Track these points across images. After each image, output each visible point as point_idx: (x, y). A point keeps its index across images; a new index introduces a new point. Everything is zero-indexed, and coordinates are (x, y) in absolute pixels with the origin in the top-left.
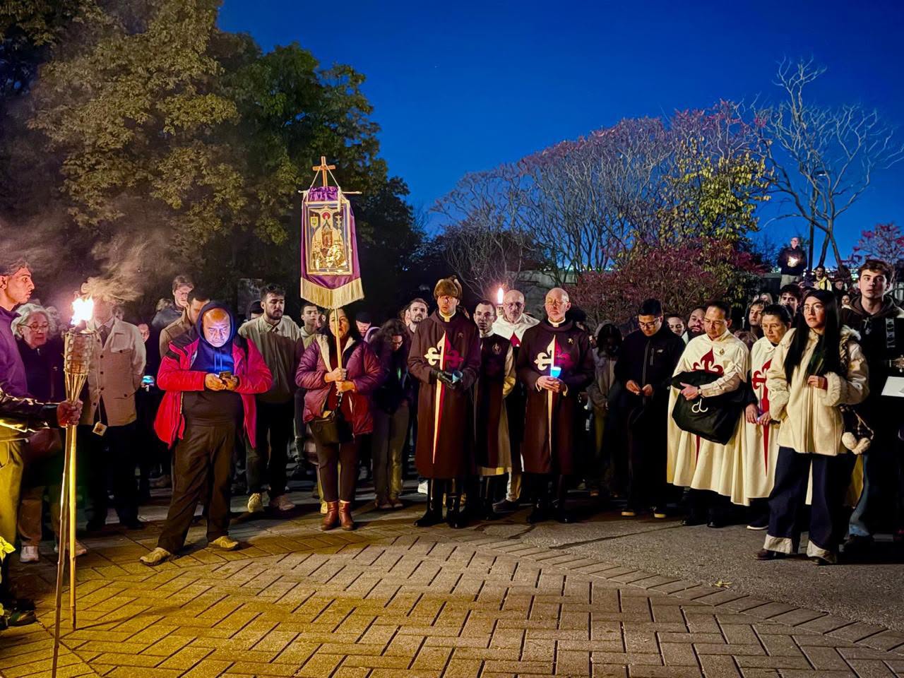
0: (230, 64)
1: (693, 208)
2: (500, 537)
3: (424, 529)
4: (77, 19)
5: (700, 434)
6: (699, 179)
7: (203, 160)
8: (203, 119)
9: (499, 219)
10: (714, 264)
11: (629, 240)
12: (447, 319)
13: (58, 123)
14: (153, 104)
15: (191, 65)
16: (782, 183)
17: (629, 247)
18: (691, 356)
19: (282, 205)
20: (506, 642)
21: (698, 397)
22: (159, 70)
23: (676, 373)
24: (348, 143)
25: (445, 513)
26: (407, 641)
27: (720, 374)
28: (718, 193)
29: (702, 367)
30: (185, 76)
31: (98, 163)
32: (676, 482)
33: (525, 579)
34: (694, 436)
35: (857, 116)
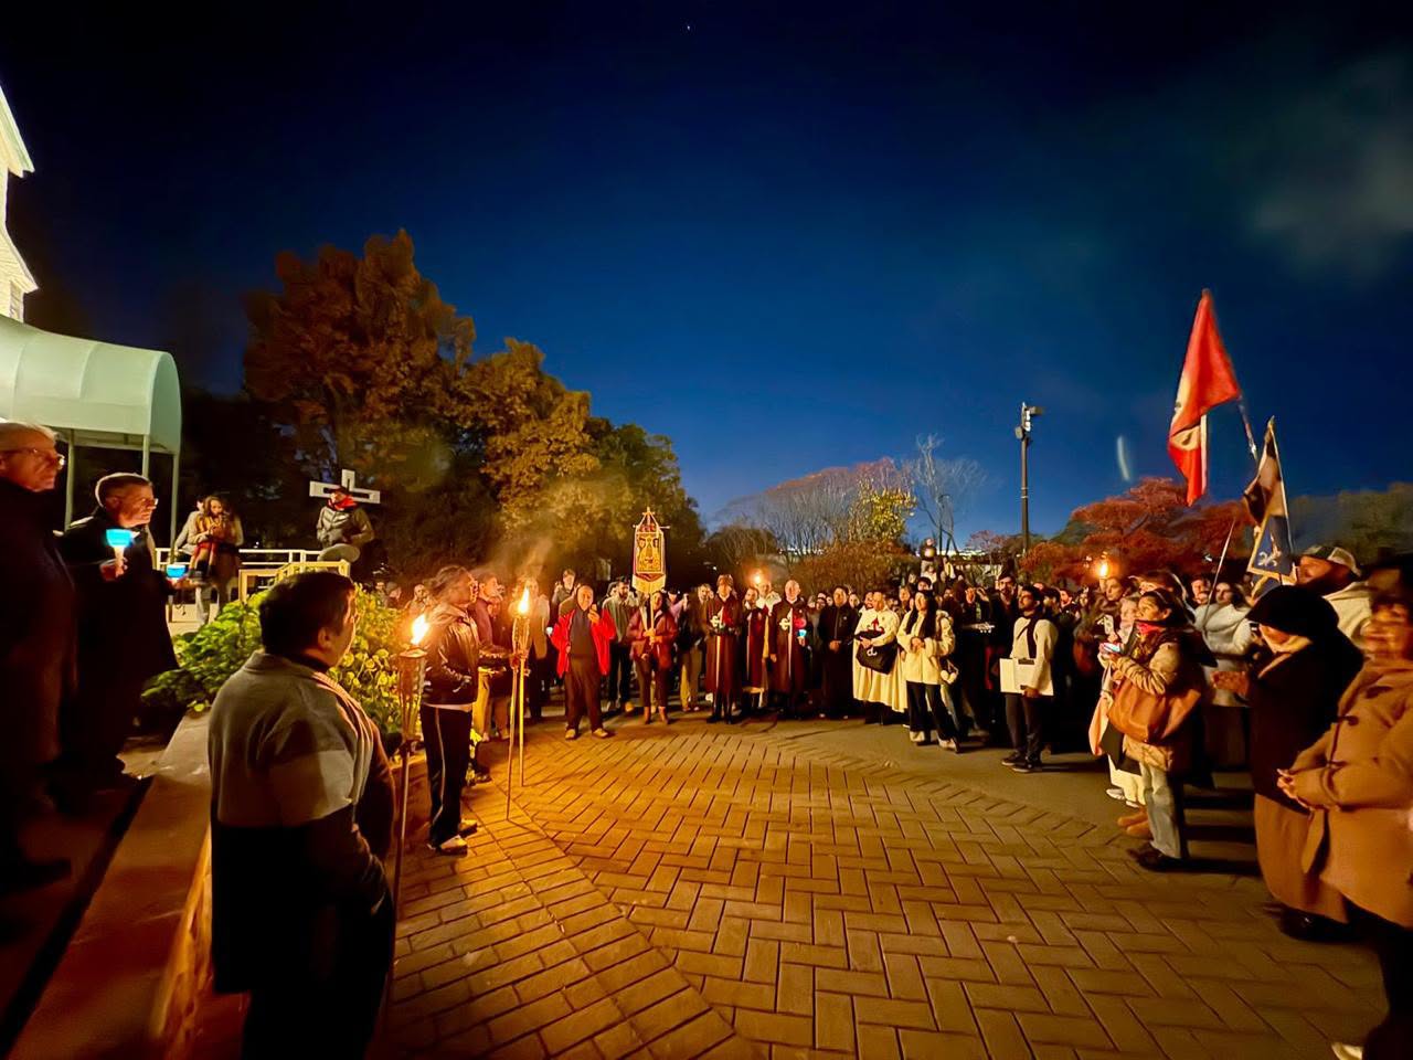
0: (596, 436)
1: (869, 520)
2: (756, 732)
3: (712, 725)
4: (512, 412)
5: (872, 669)
6: (872, 503)
7: (579, 491)
8: (580, 468)
9: (753, 524)
10: (882, 553)
11: (831, 538)
12: (724, 599)
13: (497, 469)
14: (552, 460)
15: (575, 437)
16: (921, 505)
17: (831, 542)
18: (864, 623)
19: (624, 515)
20: (761, 800)
21: (871, 646)
22: (556, 440)
23: (857, 632)
24: (663, 479)
25: (723, 714)
26: (703, 798)
27: (883, 632)
28: (883, 511)
29: (872, 628)
30: (571, 444)
31: (519, 492)
32: (860, 698)
33: (771, 759)
34: (869, 670)
35: (964, 467)
